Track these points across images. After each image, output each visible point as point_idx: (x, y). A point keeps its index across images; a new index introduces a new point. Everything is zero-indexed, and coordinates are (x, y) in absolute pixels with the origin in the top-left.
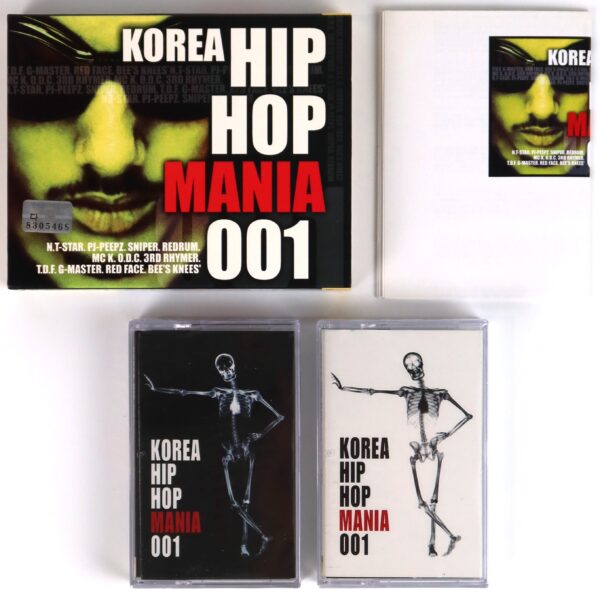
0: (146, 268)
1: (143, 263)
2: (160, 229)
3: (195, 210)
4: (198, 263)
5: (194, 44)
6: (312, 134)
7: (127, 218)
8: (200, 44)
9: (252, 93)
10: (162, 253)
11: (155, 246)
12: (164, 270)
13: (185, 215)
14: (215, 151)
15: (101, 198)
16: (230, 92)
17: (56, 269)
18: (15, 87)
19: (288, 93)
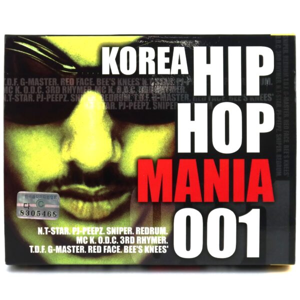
0: (122, 248)
1: (120, 244)
2: (133, 216)
3: (164, 201)
4: (166, 245)
5: (163, 60)
6: (262, 136)
7: (106, 207)
8: (167, 60)
9: (212, 102)
10: (135, 236)
11: (129, 230)
12: (137, 250)
13: (155, 204)
14: (180, 150)
15: (84, 190)
16: (193, 100)
17: (46, 249)
18: (10, 96)
19: (242, 101)
